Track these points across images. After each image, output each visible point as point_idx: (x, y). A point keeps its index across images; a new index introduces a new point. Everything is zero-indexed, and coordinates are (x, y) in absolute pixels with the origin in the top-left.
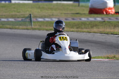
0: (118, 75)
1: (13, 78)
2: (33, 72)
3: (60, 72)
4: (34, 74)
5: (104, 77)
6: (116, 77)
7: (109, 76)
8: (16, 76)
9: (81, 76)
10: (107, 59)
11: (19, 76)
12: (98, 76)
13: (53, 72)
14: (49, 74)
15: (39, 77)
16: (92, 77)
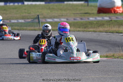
0: (109, 74)
1: (6, 79)
2: (28, 73)
3: (54, 72)
4: (28, 75)
5: (95, 76)
6: (106, 76)
7: (101, 75)
8: (9, 78)
9: (73, 76)
10: (105, 58)
11: (12, 77)
12: (90, 76)
13: (47, 72)
14: (42, 74)
15: (31, 78)
16: (83, 77)
